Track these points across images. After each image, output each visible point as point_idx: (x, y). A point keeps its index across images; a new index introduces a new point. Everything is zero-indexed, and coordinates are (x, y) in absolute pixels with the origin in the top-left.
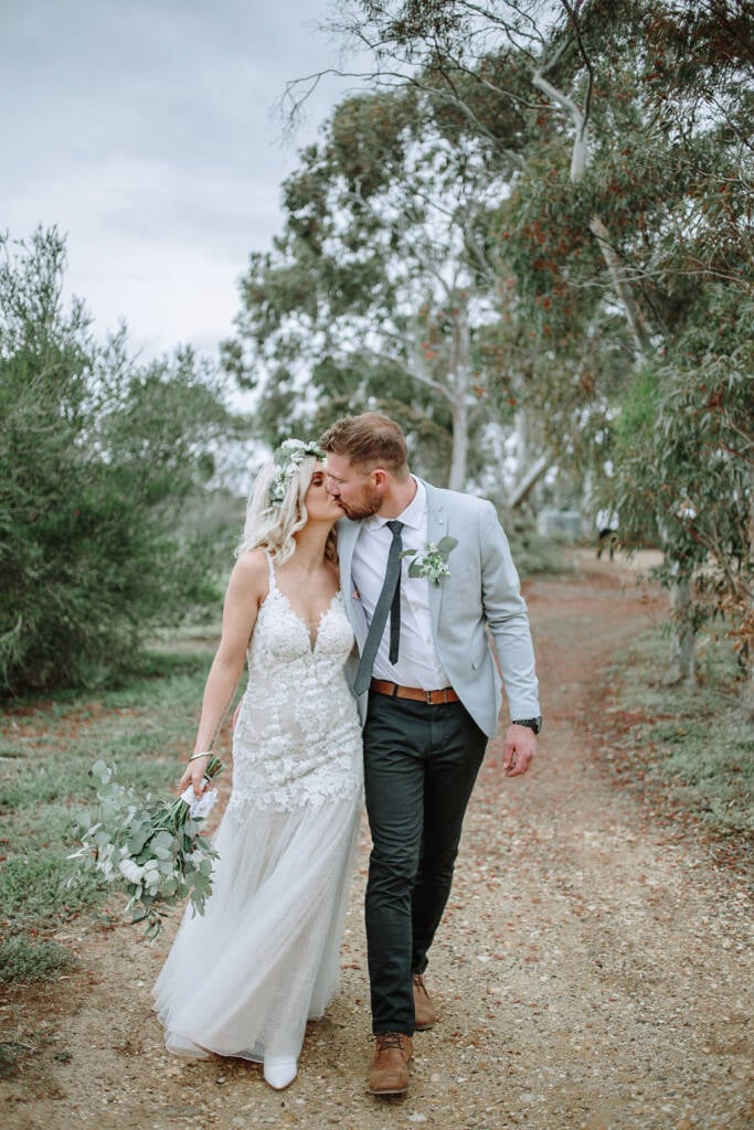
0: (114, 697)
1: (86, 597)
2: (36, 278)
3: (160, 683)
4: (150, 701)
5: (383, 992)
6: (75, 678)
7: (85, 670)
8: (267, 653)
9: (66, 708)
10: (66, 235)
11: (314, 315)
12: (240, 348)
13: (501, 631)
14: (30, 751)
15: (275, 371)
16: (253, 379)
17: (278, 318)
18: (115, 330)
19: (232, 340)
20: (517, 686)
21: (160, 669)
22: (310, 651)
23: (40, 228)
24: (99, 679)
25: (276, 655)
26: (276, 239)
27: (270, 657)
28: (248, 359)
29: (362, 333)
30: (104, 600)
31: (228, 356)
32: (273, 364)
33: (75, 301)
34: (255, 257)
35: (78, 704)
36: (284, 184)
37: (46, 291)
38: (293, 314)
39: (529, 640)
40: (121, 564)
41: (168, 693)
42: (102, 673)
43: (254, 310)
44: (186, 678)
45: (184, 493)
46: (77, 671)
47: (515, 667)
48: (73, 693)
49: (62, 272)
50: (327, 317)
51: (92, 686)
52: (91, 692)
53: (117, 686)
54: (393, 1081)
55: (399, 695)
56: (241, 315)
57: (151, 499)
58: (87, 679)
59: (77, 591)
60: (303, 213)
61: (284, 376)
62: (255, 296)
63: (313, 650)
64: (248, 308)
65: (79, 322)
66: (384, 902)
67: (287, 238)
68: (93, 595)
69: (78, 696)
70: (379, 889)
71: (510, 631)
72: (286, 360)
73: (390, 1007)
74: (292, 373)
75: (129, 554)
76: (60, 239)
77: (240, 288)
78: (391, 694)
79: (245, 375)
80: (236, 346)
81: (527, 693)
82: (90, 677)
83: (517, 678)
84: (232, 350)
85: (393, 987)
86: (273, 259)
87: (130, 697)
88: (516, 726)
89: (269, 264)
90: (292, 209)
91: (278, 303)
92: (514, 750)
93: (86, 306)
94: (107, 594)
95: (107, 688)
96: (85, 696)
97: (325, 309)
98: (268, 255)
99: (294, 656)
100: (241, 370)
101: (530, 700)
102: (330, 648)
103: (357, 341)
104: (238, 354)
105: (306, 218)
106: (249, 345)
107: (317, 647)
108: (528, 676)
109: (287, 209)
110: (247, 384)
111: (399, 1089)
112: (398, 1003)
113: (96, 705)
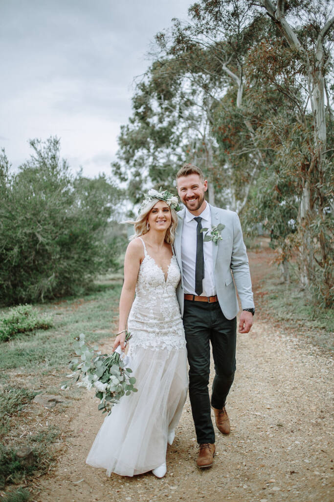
0: (86, 297)
1: (76, 263)
2: (50, 154)
3: (102, 293)
4: (100, 298)
5: (201, 428)
6: (73, 292)
7: (76, 289)
8: (146, 283)
9: (72, 302)
10: (60, 139)
11: (148, 149)
12: (120, 165)
13: (238, 270)
14: (65, 313)
15: (134, 173)
16: (126, 177)
17: (133, 151)
18: (79, 170)
19: (116, 162)
20: (246, 294)
21: (101, 289)
22: (164, 282)
23: (51, 137)
24: (81, 292)
25: (150, 284)
26: (130, 119)
27: (148, 285)
28: (123, 170)
29: (168, 155)
30: (81, 264)
31: (115, 169)
32: (133, 170)
33: (64, 160)
34: (122, 127)
35: (75, 300)
36: (133, 99)
37: (54, 157)
38: (140, 150)
39: (249, 274)
40: (87, 252)
41: (106, 295)
42: (82, 290)
43: (124, 149)
44: (111, 290)
45: (105, 226)
46: (74, 290)
47: (244, 286)
48: (73, 297)
49: (59, 151)
50: (154, 149)
51: (79, 294)
52: (79, 297)
53: (87, 294)
54: (206, 462)
55: (195, 300)
56: (119, 151)
57: (94, 229)
58: (77, 292)
59: (73, 261)
60: (141, 110)
61: (138, 174)
62: (123, 143)
63: (166, 281)
64: (122, 148)
65: (65, 167)
66: (198, 392)
67: (135, 118)
68: (78, 263)
69: (75, 298)
70: (195, 387)
71: (242, 270)
72: (138, 167)
73: (204, 434)
74: (141, 173)
75: (89, 248)
76: (58, 140)
77: (118, 141)
78: (192, 299)
79: (122, 176)
80: (118, 165)
81: (250, 297)
82: (78, 292)
83: (245, 291)
84: (117, 166)
85: (204, 426)
86: (129, 127)
87: (93, 297)
88: (245, 312)
89: (128, 129)
90: (137, 109)
91: (133, 146)
92: (244, 322)
93: (67, 162)
94: (82, 262)
95: (84, 295)
96: (77, 298)
97: (152, 146)
98: (128, 126)
99: (158, 284)
100: (120, 174)
101: (251, 300)
102: (173, 280)
103: (167, 158)
104: (119, 168)
105: (142, 112)
106: (122, 163)
107: (168, 280)
108: (250, 290)
109: (135, 109)
110: (123, 179)
111: (209, 464)
112: (207, 432)
113: (82, 300)
